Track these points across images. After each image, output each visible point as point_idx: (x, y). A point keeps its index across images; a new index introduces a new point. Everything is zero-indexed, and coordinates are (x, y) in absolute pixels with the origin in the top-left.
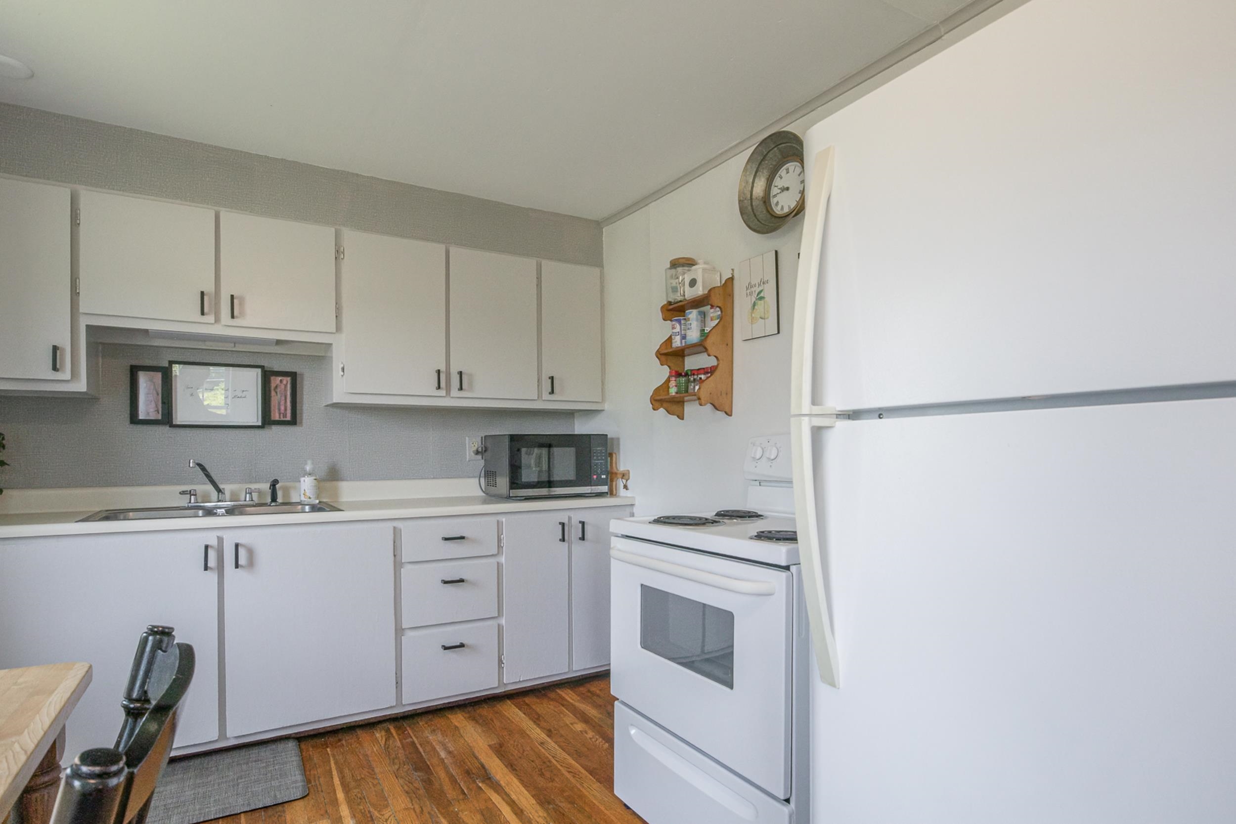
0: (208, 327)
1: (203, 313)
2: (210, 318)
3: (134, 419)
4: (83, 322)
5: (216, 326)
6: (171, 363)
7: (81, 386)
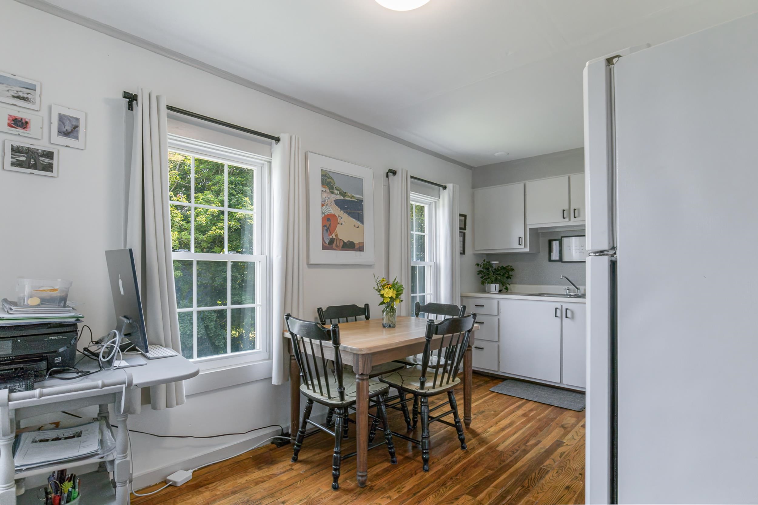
0: (566, 223)
1: (564, 218)
2: (567, 219)
3: (550, 260)
4: (528, 227)
5: (570, 222)
6: (562, 237)
7: (527, 250)
